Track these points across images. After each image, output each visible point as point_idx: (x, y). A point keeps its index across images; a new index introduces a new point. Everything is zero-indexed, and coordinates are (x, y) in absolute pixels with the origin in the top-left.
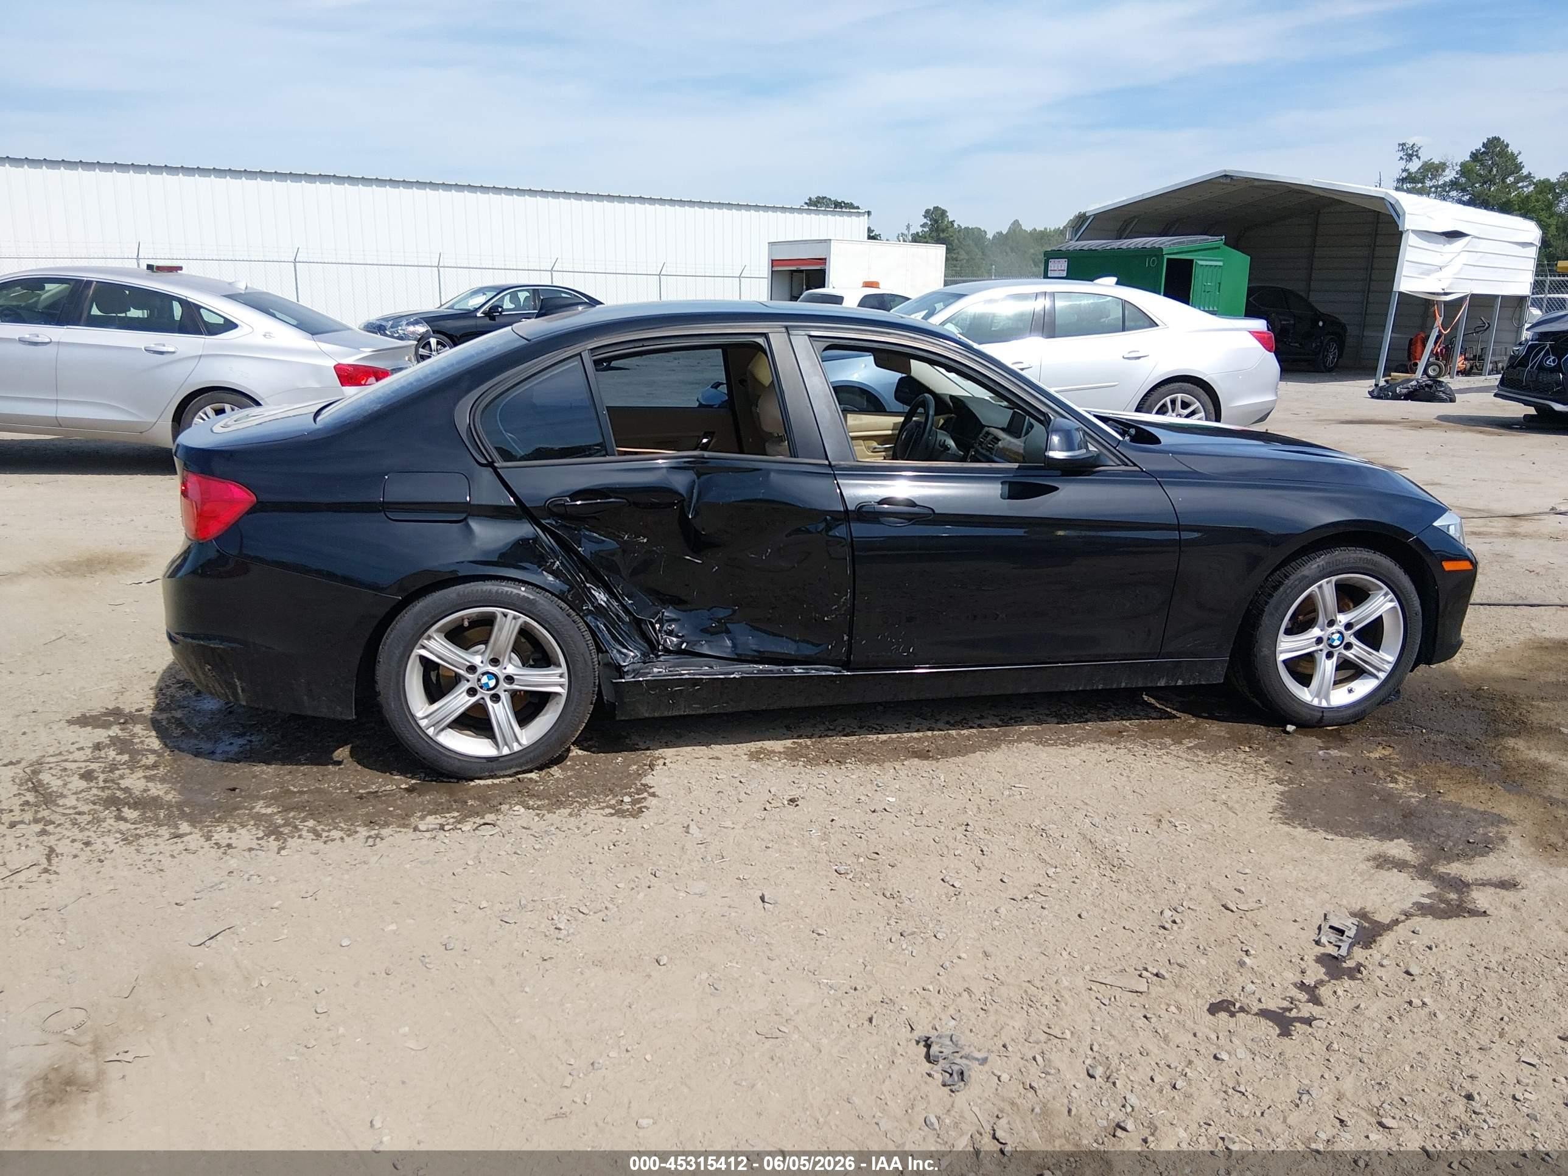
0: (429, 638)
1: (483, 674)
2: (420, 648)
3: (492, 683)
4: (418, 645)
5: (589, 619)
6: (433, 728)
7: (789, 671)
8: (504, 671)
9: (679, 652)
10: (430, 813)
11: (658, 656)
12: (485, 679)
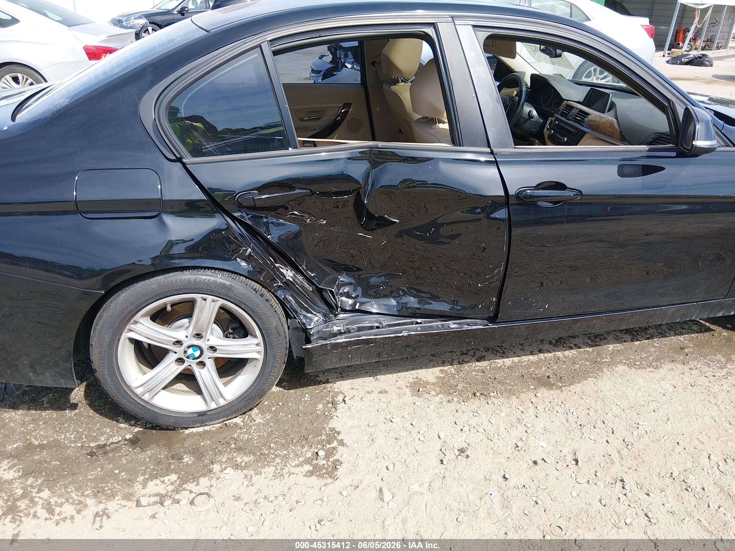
0: (136, 322)
1: (189, 347)
2: (128, 332)
3: (197, 353)
4: (126, 330)
5: (279, 293)
6: (148, 393)
7: (446, 326)
8: (207, 343)
9: (354, 311)
10: (153, 477)
11: (336, 315)
12: (190, 351)
